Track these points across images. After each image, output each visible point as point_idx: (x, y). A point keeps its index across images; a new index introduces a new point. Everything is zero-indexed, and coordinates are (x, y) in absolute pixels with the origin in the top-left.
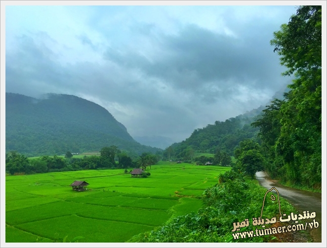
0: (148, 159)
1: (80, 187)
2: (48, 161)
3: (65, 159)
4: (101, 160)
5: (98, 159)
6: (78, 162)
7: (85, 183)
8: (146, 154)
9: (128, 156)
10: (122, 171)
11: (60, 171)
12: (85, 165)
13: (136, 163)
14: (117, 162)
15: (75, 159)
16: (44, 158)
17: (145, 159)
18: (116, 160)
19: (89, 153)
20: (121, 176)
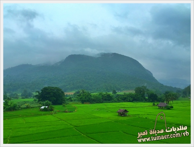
0: (171, 96)
1: (123, 113)
2: (102, 96)
3: (112, 94)
4: (135, 96)
5: (134, 95)
6: (121, 97)
7: (126, 111)
8: (169, 92)
9: (155, 94)
10: (151, 104)
11: (110, 102)
12: (125, 99)
13: (161, 98)
14: (147, 98)
15: (118, 95)
16: (100, 94)
17: (168, 96)
18: (146, 96)
19: (127, 91)
20: (151, 107)
